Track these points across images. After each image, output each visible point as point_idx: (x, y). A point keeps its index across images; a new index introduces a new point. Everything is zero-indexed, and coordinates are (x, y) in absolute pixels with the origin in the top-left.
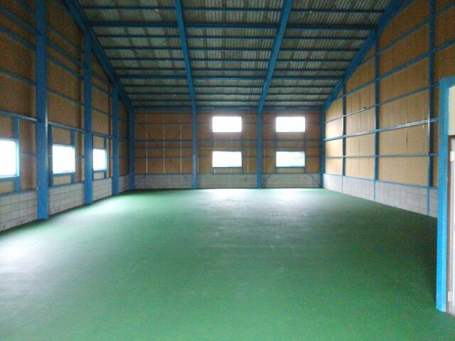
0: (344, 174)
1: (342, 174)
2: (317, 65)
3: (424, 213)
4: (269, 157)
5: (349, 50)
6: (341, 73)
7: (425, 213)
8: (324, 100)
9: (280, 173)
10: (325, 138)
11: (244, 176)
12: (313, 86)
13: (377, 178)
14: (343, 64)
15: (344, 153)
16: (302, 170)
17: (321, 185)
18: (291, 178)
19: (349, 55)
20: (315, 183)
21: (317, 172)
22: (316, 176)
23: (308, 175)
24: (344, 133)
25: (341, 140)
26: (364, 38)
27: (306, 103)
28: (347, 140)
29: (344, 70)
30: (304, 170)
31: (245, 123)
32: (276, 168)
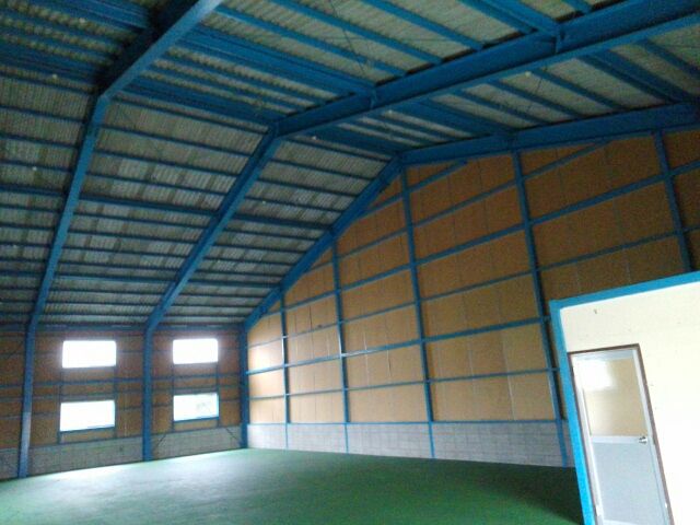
0: (288, 420)
1: (284, 421)
2: (250, 267)
3: (428, 455)
4: (162, 405)
5: (295, 251)
6: (278, 279)
7: (430, 457)
8: (246, 316)
9: (180, 432)
10: (247, 369)
11: (119, 442)
12: (236, 296)
13: (348, 420)
14: (282, 269)
15: (287, 390)
16: (214, 423)
17: (243, 443)
18: (198, 437)
19: (293, 258)
20: (234, 440)
21: (237, 424)
22: (236, 430)
23: (224, 430)
24: (286, 361)
25: (282, 372)
26: (317, 240)
27: (220, 319)
28: (292, 371)
29: (283, 276)
30: (218, 422)
31: (121, 351)
32: (173, 423)
